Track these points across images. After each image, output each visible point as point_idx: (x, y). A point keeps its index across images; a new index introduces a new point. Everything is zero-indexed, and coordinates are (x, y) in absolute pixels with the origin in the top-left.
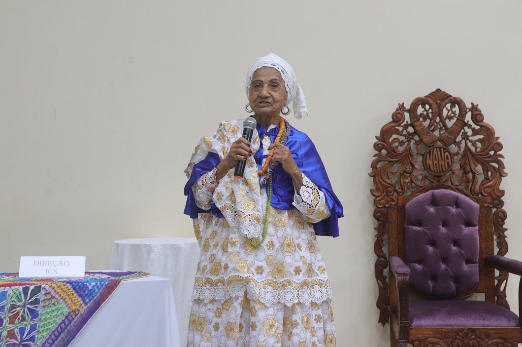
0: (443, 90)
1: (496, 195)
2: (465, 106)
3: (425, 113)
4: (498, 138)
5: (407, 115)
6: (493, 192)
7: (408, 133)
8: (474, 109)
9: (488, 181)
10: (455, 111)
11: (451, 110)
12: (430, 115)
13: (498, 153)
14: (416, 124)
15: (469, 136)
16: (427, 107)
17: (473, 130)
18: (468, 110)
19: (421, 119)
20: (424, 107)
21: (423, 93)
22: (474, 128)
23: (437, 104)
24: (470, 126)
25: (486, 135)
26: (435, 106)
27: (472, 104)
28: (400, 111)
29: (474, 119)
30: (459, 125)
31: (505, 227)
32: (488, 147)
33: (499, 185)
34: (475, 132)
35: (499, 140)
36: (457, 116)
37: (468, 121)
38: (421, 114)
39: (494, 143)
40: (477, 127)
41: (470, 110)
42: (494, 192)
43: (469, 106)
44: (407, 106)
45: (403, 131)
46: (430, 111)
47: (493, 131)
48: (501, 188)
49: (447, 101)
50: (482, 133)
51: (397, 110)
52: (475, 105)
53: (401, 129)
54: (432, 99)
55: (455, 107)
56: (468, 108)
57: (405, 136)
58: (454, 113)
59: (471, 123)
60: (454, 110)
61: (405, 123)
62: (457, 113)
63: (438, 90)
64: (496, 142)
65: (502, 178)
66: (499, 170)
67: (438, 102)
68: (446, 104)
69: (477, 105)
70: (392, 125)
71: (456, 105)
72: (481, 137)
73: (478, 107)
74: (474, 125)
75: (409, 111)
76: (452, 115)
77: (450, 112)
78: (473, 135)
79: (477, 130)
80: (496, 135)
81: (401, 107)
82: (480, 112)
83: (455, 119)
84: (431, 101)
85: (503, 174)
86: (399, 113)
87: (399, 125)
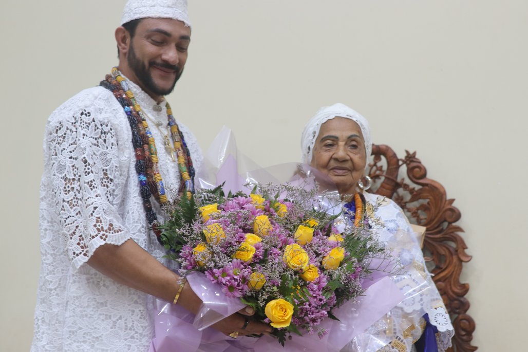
1: (454, 292)
2: (395, 155)
4: (452, 201)
6: (449, 287)
8: (411, 158)
9: (440, 271)
10: (381, 167)
11: (375, 165)
13: (454, 224)
15: (406, 203)
17: (412, 191)
18: (401, 163)
22: (414, 189)
24: (406, 187)
25: (431, 197)
27: (407, 152)
29: (411, 176)
30: (387, 186)
31: (474, 343)
32: (436, 217)
33: (459, 275)
34: (416, 196)
35: (455, 204)
36: (384, 174)
37: (403, 179)
39: (444, 209)
40: (417, 187)
41: (404, 162)
42: (451, 288)
43: (401, 155)
47: (442, 190)
48: (463, 281)
50: (425, 194)
52: (411, 152)
55: (380, 159)
56: (401, 160)
58: (380, 169)
59: (407, 181)
60: (379, 164)
62: (385, 168)
64: (449, 207)
65: (463, 263)
66: (456, 251)
69: (415, 153)
71: (383, 157)
72: (425, 202)
73: (417, 156)
74: (412, 185)
76: (378, 172)
77: (374, 168)
78: (412, 200)
79: (417, 192)
80: (449, 196)
82: (420, 163)
83: (383, 179)
85: (463, 258)
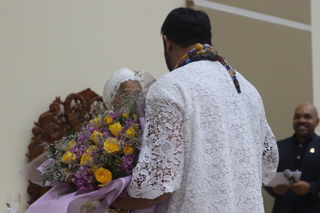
0: (92, 89)
3: (77, 106)
5: (62, 107)
7: (62, 122)
12: (81, 109)
14: (70, 115)
16: (79, 102)
19: (73, 111)
20: (76, 101)
21: (77, 90)
23: (87, 100)
26: (85, 102)
28: (56, 103)
38: (74, 108)
44: (63, 99)
45: (58, 119)
46: (81, 105)
49: (95, 98)
51: (54, 102)
53: (56, 118)
54: (84, 96)
57: (59, 124)
61: (60, 113)
63: (89, 90)
67: (88, 98)
68: (94, 101)
70: (49, 114)
75: (64, 104)
81: (58, 100)
84: (82, 97)
86: (56, 105)
87: (55, 115)
